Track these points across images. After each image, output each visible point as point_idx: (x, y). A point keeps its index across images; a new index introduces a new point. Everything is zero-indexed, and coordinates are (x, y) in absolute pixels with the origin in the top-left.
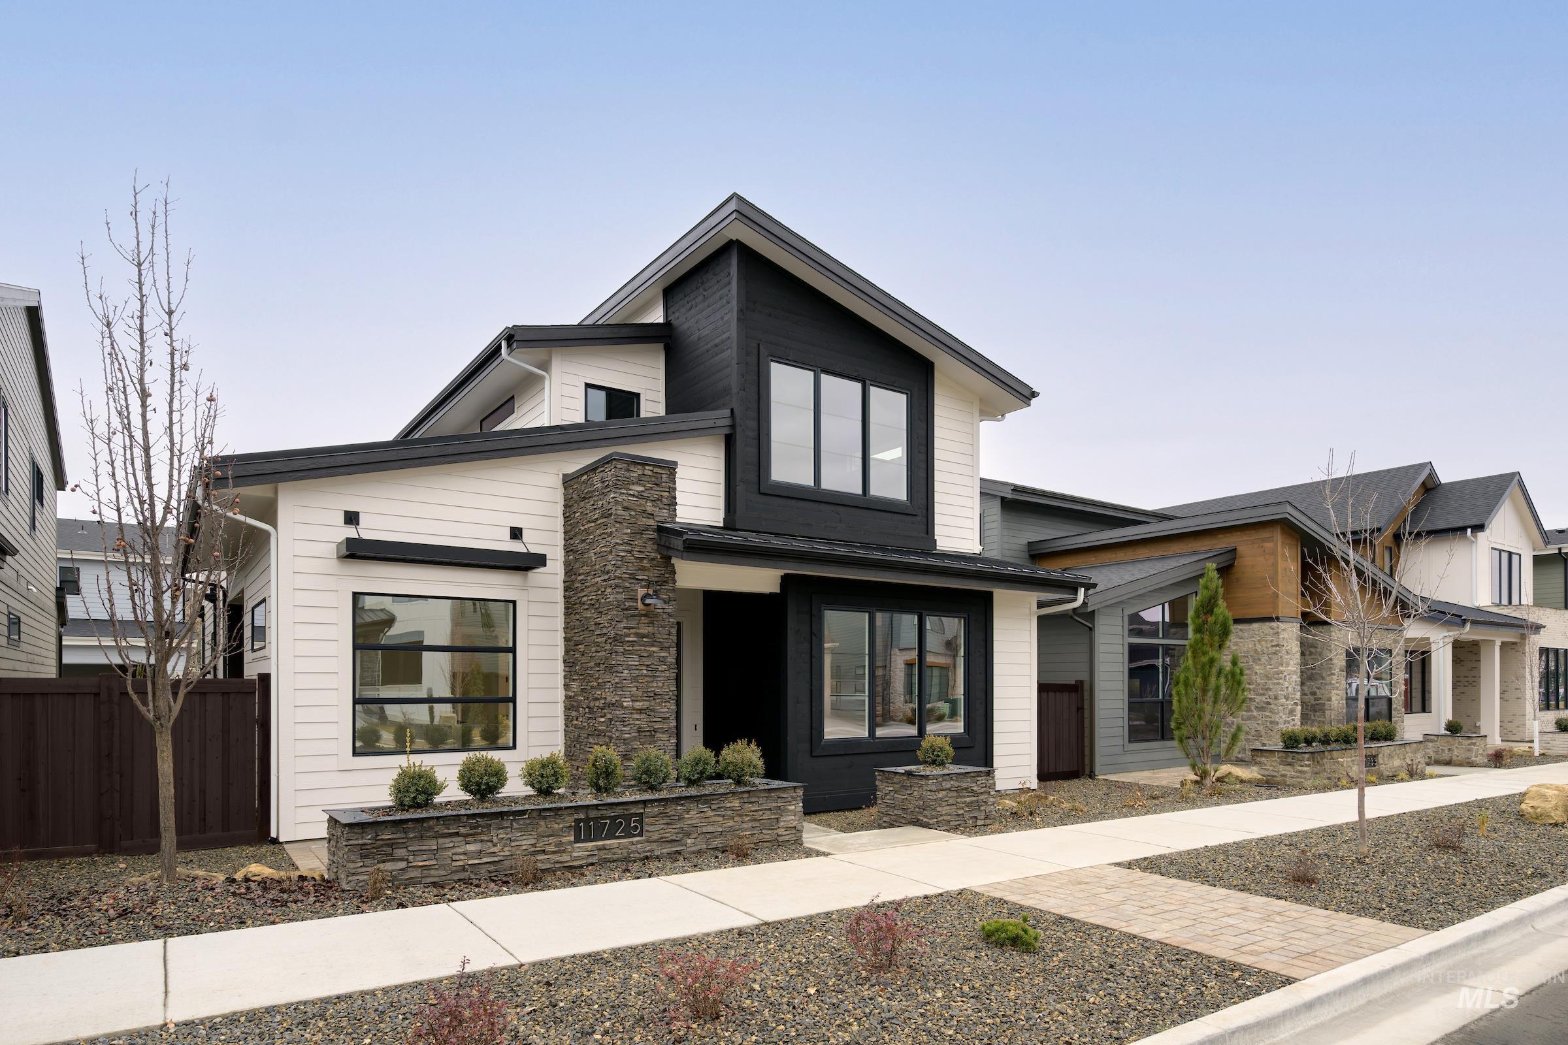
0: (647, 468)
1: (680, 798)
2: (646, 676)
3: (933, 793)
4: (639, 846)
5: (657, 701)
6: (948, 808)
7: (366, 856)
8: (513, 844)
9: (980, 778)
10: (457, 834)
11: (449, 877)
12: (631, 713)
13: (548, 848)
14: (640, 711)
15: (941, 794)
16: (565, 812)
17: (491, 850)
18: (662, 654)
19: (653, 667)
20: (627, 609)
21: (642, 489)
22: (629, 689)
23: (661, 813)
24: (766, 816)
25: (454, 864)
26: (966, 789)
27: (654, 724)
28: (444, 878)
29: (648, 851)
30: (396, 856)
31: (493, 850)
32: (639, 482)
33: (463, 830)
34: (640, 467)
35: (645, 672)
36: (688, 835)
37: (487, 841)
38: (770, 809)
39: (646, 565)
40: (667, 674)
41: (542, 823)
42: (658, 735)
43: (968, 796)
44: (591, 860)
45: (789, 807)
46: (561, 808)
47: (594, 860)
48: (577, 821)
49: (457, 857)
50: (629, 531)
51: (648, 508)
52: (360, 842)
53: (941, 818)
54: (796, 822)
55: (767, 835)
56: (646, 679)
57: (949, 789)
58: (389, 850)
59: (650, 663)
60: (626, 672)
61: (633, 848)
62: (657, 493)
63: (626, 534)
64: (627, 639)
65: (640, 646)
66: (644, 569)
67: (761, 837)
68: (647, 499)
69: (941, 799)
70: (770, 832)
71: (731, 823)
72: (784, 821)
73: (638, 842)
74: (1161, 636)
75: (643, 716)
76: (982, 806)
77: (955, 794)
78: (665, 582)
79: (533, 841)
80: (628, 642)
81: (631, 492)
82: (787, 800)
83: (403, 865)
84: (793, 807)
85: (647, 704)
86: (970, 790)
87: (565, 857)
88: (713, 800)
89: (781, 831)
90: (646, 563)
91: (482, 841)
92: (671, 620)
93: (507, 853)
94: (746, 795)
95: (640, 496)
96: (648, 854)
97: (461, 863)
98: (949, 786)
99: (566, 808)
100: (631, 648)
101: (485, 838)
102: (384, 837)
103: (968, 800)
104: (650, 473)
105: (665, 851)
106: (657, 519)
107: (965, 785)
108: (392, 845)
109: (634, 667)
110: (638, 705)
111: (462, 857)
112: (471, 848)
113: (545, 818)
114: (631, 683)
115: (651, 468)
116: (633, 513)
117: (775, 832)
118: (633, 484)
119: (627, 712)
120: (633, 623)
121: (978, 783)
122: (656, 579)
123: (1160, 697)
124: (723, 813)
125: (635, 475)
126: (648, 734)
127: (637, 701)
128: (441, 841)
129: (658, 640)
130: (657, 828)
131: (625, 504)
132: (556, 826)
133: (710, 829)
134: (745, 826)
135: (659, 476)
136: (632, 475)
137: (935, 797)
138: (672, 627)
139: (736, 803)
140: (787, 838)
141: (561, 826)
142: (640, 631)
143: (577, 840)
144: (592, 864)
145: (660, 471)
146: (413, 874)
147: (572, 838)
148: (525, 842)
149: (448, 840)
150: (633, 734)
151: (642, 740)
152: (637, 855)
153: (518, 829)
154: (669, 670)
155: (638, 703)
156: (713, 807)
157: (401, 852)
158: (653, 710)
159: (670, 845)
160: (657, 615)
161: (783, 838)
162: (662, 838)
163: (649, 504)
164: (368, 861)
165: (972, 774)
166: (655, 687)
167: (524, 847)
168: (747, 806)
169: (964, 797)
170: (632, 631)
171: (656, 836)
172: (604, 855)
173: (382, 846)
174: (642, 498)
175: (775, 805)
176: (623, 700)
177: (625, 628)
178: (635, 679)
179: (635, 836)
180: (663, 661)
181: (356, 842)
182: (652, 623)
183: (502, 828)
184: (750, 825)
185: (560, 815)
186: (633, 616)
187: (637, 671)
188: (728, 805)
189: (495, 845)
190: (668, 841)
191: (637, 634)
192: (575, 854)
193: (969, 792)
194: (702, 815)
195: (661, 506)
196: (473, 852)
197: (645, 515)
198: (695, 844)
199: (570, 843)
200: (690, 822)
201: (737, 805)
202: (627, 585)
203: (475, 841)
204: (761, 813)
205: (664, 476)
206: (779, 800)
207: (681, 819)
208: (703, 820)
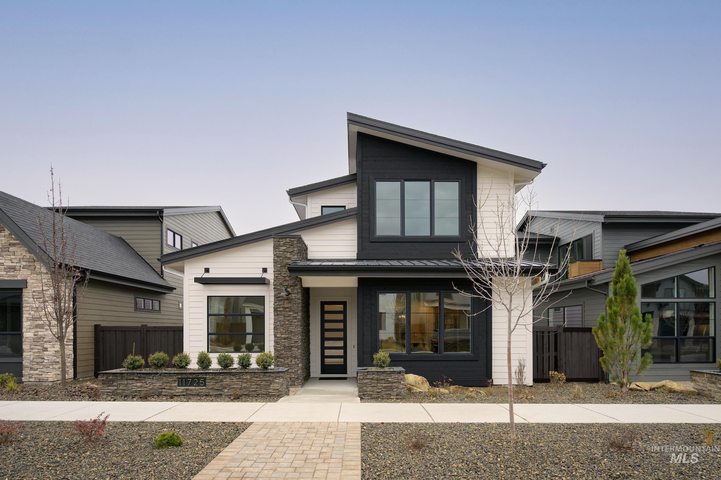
0: (287, 239)
1: (221, 373)
2: (287, 324)
3: (361, 380)
4: (203, 390)
5: (293, 334)
6: (371, 388)
7: (104, 384)
8: (153, 385)
9: (393, 375)
10: (133, 379)
11: (131, 394)
12: (281, 340)
13: (166, 387)
14: (285, 338)
15: (366, 381)
16: (173, 375)
17: (145, 386)
18: (294, 315)
19: (290, 320)
20: (279, 297)
21: (285, 248)
22: (280, 330)
23: (212, 378)
24: (264, 383)
25: (133, 389)
26: (384, 379)
27: (291, 344)
28: (129, 394)
29: (207, 393)
30: (113, 385)
31: (147, 386)
32: (284, 245)
33: (135, 378)
34: (284, 239)
35: (287, 323)
36: (226, 388)
37: (144, 383)
38: (265, 381)
39: (287, 279)
40: (297, 323)
41: (164, 378)
42: (293, 349)
43: (385, 383)
44: (183, 394)
45: (276, 381)
46: (171, 373)
47: (184, 393)
48: (179, 378)
49: (134, 387)
50: (280, 266)
51: (288, 256)
52: (102, 379)
53: (366, 393)
54: (279, 387)
55: (264, 391)
56: (288, 325)
57: (372, 379)
58: (112, 382)
59: (289, 319)
60: (279, 323)
61: (201, 391)
62: (292, 249)
63: (278, 267)
64: (278, 309)
65: (285, 312)
66: (287, 280)
67: (260, 392)
68: (288, 252)
69: (366, 383)
70: (265, 390)
71: (245, 385)
72: (272, 386)
73: (203, 389)
74: (676, 297)
75: (286, 341)
76: (394, 389)
77: (376, 382)
78: (296, 285)
79: (160, 384)
80: (279, 310)
81: (280, 250)
82: (274, 377)
83: (116, 388)
84: (278, 381)
85: (287, 336)
86: (386, 380)
87: (173, 391)
88: (237, 374)
89: (270, 391)
90: (287, 278)
91: (142, 382)
92: (299, 301)
93: (151, 388)
94: (253, 374)
95: (284, 251)
96: (207, 394)
97: (135, 389)
98: (371, 377)
99: (174, 373)
100: (280, 313)
101: (143, 382)
102: (109, 378)
103: (384, 385)
104: (289, 241)
105: (214, 393)
106: (292, 260)
107: (382, 377)
108: (113, 381)
109: (282, 321)
110: (283, 336)
111: (135, 387)
112: (138, 384)
113: (165, 376)
114: (281, 327)
115: (289, 239)
116: (281, 258)
117: (268, 390)
118: (281, 246)
119: (278, 339)
120: (281, 303)
121: (392, 377)
122: (292, 284)
123: (676, 336)
124: (242, 380)
125: (282, 243)
126: (288, 348)
127: (283, 334)
128: (128, 381)
129: (292, 309)
130: (211, 384)
131: (277, 255)
132: (170, 380)
133: (235, 386)
134: (253, 387)
135: (293, 242)
136: (281, 243)
137: (362, 382)
138: (299, 304)
139: (248, 377)
140: (274, 394)
141: (172, 380)
142: (285, 306)
143: (179, 386)
144: (184, 395)
145: (293, 240)
146: (119, 391)
147: (176, 384)
148: (158, 384)
149: (131, 381)
150: (282, 348)
151: (285, 350)
152: (202, 394)
153: (155, 379)
154: (298, 322)
155: (283, 335)
156: (237, 377)
157: (115, 384)
158: (291, 338)
159: (217, 391)
160: (292, 299)
161: (272, 393)
162: (213, 388)
163: (289, 254)
164: (105, 386)
165: (388, 372)
166: (292, 329)
167: (157, 386)
168: (254, 378)
169: (382, 383)
170: (281, 306)
171: (211, 387)
172: (189, 392)
173: (109, 381)
174: (285, 252)
175: (268, 379)
176: (277, 334)
177: (278, 305)
178: (282, 325)
179: (202, 386)
180: (295, 318)
181: (101, 379)
182: (290, 302)
183: (149, 379)
184: (255, 386)
185: (171, 376)
186: (281, 300)
187: (283, 322)
188: (244, 377)
189: (147, 384)
190: (215, 390)
191: (283, 307)
192: (176, 391)
193: (386, 381)
194: (232, 380)
195: (294, 254)
196: (139, 386)
197: (286, 259)
198: (228, 392)
199: (175, 386)
200: (226, 383)
201: (249, 378)
202: (279, 288)
203: (140, 382)
204: (260, 382)
205: (295, 241)
206: (270, 377)
207: (222, 381)
208: (232, 383)
